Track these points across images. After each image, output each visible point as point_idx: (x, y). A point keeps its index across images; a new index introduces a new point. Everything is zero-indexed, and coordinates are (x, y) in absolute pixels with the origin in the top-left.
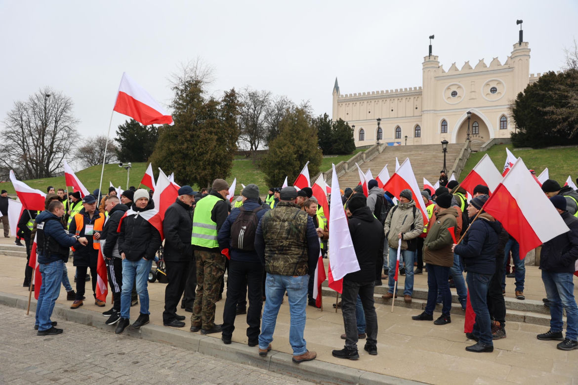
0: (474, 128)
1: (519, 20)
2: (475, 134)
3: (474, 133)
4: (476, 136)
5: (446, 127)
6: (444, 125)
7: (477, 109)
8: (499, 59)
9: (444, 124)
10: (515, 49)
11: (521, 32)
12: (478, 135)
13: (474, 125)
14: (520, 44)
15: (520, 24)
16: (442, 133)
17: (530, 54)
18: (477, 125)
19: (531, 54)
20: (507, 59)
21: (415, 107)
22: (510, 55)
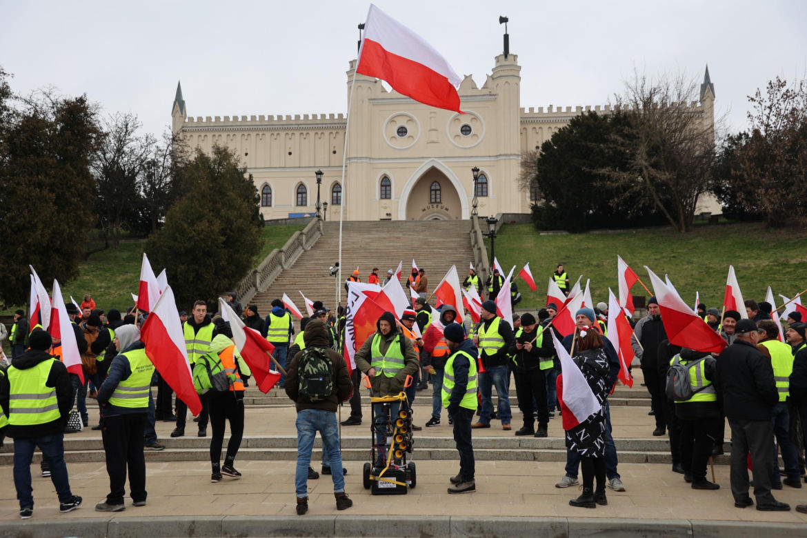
0: (433, 192)
1: (504, 16)
2: (436, 202)
3: (433, 200)
4: (437, 206)
5: (388, 188)
6: (386, 186)
7: (440, 161)
8: (473, 78)
9: (386, 184)
10: (499, 64)
11: (506, 37)
12: (440, 205)
13: (433, 188)
14: (506, 56)
15: (504, 24)
16: (382, 198)
17: (520, 76)
18: (438, 188)
19: (521, 74)
20: (485, 79)
21: (332, 150)
22: (491, 73)
